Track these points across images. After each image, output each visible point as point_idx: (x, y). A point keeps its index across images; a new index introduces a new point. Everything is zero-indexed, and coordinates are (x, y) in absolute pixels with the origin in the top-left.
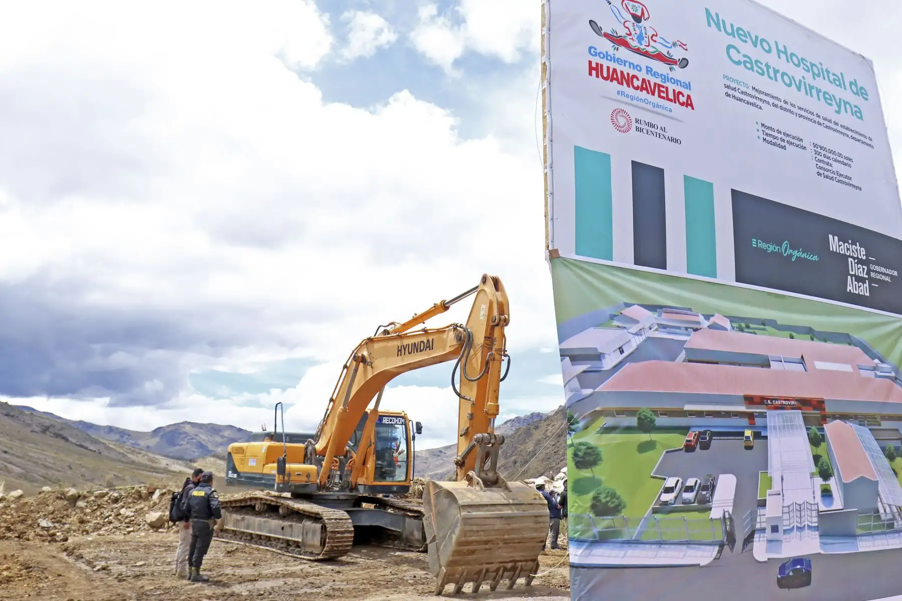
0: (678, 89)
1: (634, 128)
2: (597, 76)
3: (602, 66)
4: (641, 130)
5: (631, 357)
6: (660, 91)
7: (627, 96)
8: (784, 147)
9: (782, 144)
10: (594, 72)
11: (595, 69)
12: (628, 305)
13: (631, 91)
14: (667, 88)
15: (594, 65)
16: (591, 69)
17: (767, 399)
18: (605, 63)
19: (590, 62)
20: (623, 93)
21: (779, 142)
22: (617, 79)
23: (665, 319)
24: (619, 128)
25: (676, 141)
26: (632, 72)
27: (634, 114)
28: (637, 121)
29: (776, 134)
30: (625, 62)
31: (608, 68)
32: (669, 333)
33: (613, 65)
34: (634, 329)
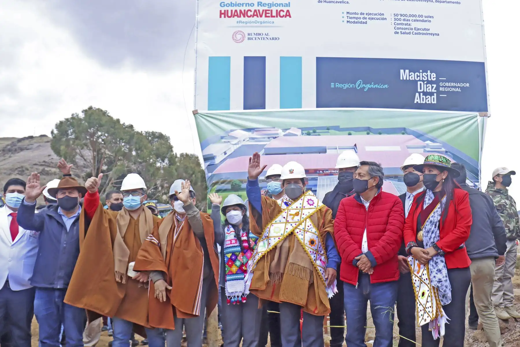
0: (279, 9)
1: (246, 38)
2: (225, 17)
3: (228, 11)
4: (252, 39)
5: (231, 156)
6: (266, 13)
7: (243, 22)
8: (366, 23)
9: (365, 21)
10: (223, 16)
11: (224, 14)
12: (232, 131)
13: (246, 19)
14: (272, 11)
15: (223, 12)
16: (221, 14)
17: (320, 171)
18: (229, 9)
19: (221, 11)
20: (240, 22)
21: (362, 20)
22: (237, 16)
23: (255, 135)
24: (237, 41)
25: (276, 39)
26: (247, 8)
27: (246, 31)
28: (249, 34)
29: (359, 16)
30: (243, 4)
31: (232, 11)
32: (256, 141)
33: (234, 9)
34: (235, 141)
